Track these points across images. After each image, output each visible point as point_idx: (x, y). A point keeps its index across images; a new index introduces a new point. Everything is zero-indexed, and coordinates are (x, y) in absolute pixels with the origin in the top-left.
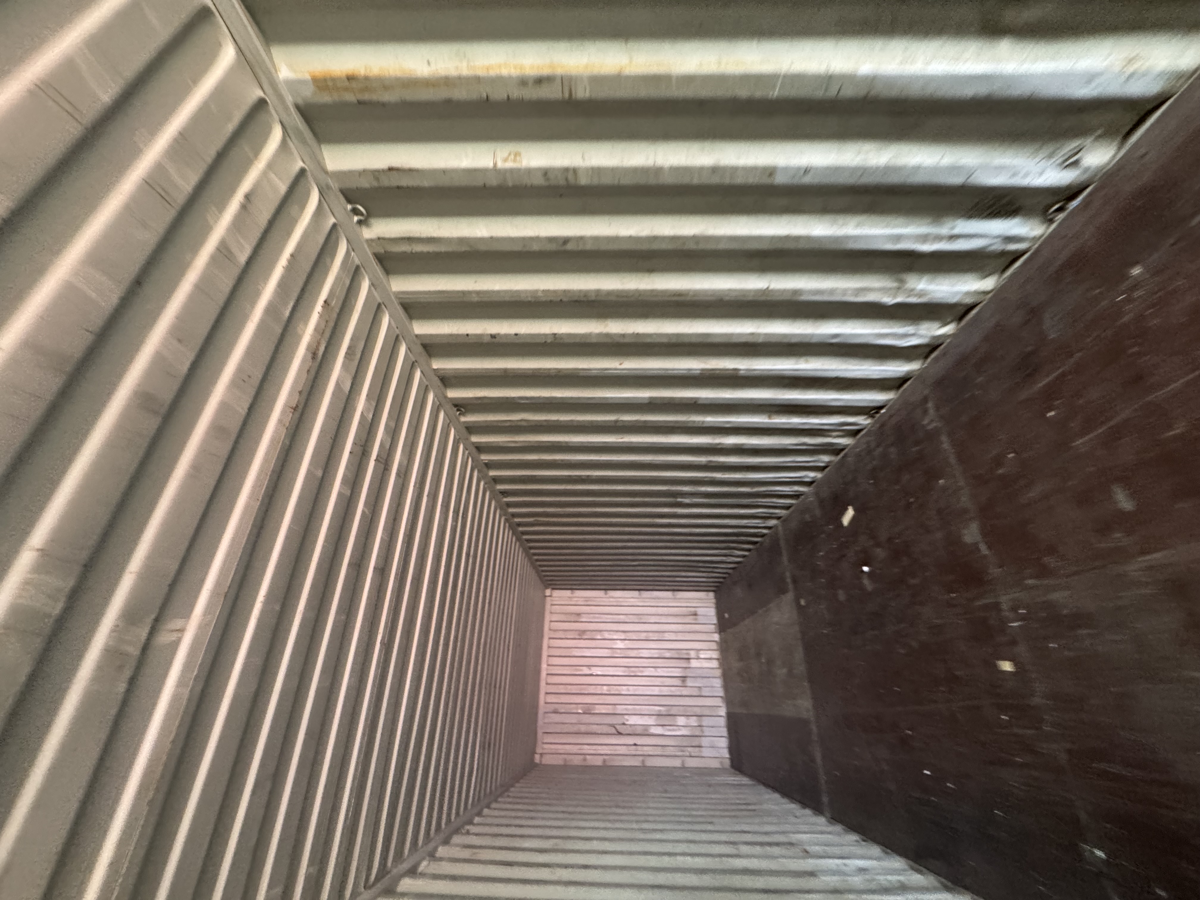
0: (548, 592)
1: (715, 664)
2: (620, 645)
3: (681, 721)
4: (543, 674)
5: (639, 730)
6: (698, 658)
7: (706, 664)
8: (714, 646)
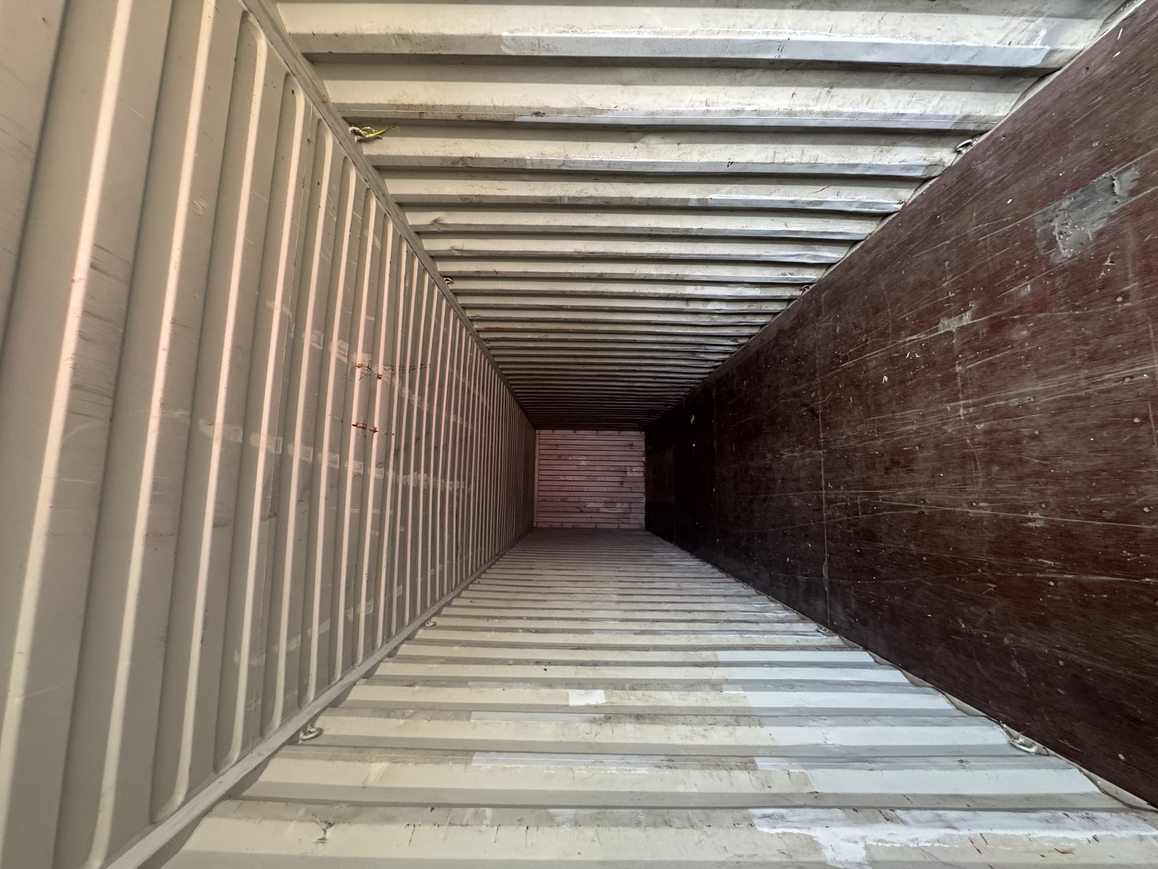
0: (537, 432)
1: (642, 474)
2: (583, 463)
3: (619, 505)
4: (536, 480)
5: (594, 510)
6: (632, 471)
7: (636, 475)
8: (642, 464)
